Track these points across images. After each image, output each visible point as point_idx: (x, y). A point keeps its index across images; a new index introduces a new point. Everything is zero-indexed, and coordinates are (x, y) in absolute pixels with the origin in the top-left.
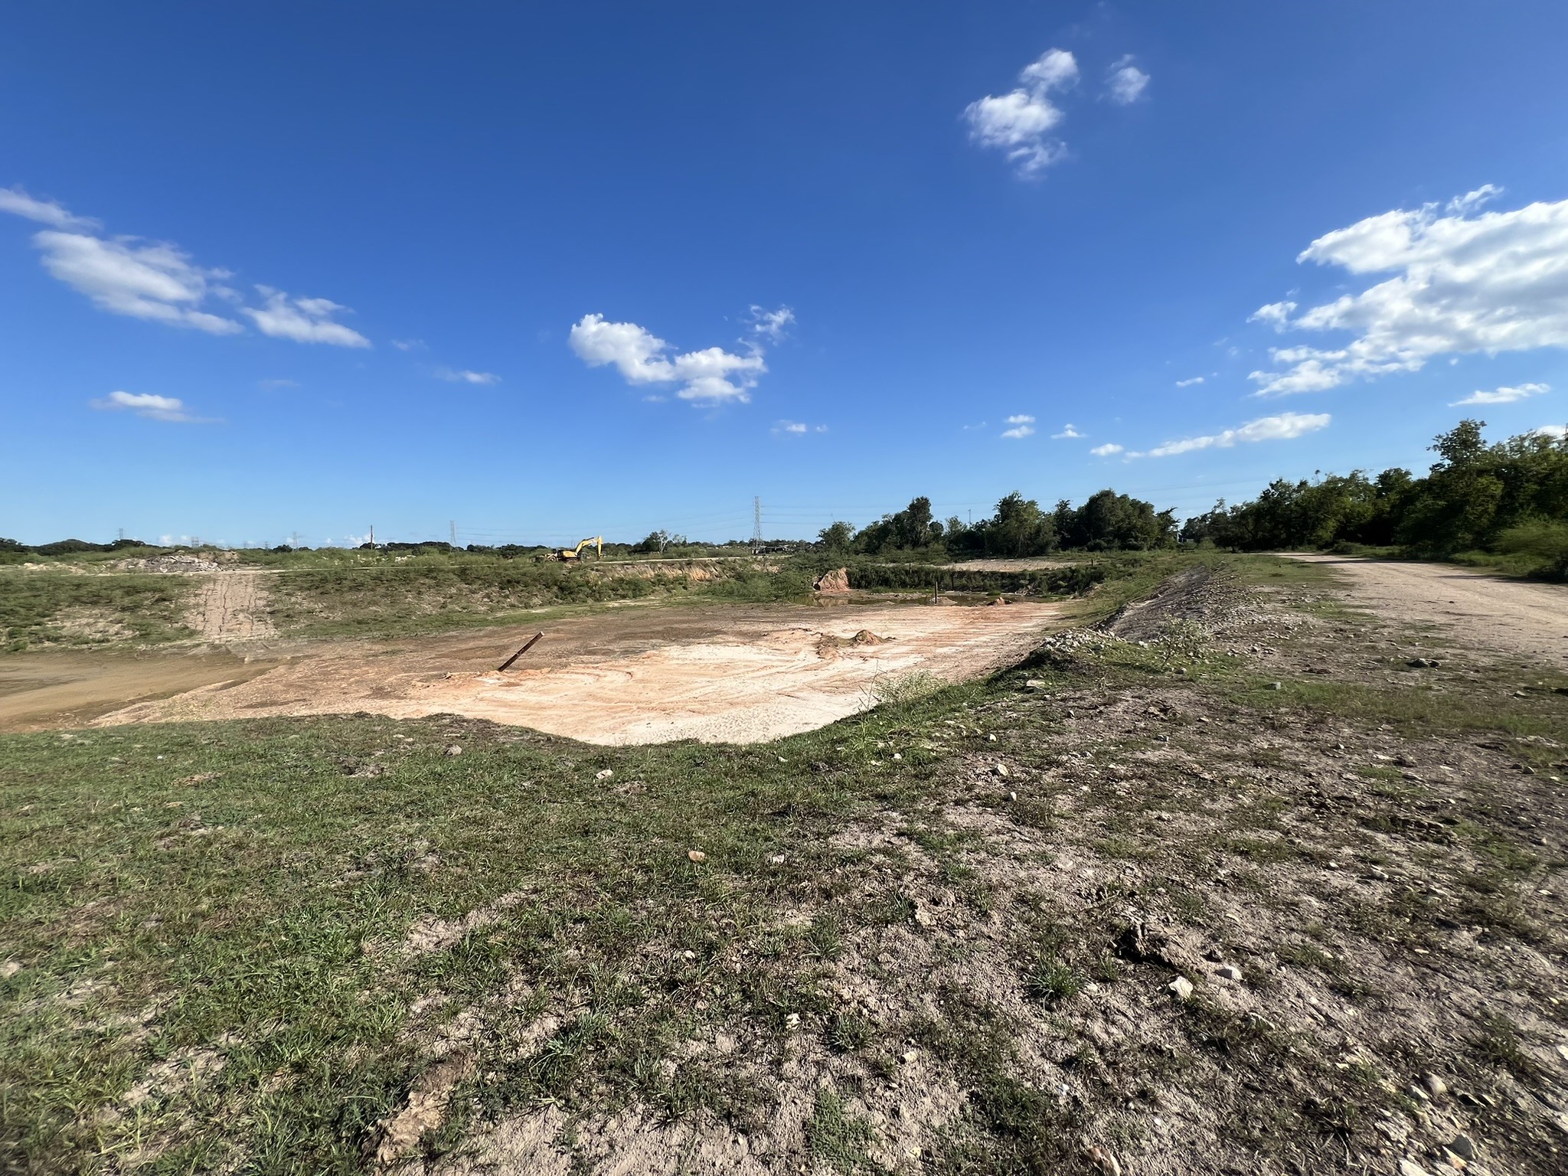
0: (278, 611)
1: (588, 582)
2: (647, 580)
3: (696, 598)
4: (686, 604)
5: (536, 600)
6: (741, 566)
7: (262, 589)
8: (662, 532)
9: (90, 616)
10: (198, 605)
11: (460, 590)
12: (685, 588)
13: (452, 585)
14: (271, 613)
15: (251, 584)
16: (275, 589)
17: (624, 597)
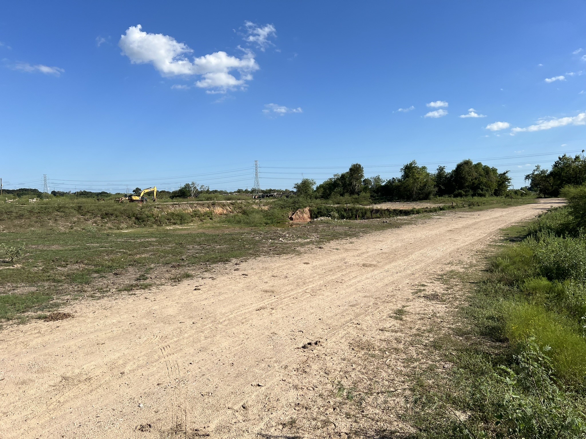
1: (153, 215)
2: (188, 213)
3: (218, 225)
4: (213, 228)
5: (123, 225)
6: (245, 206)
8: (193, 184)
11: (79, 219)
12: (211, 219)
13: (74, 216)
17: (175, 224)
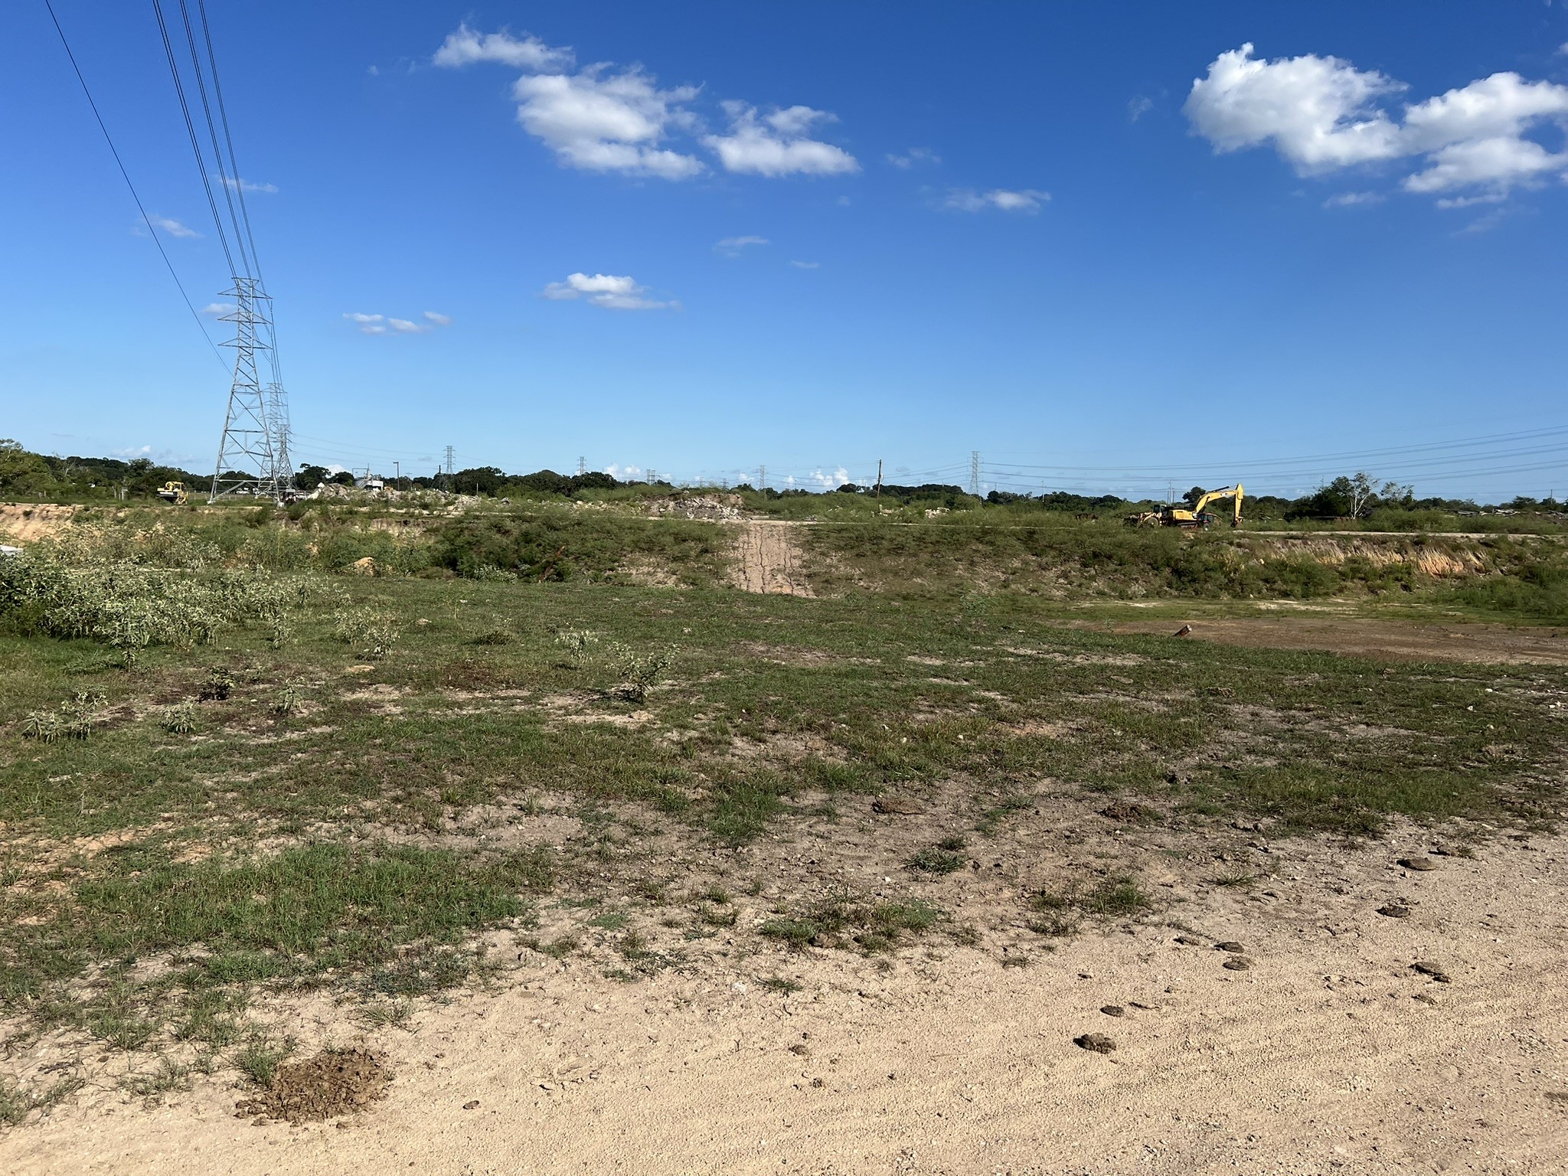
0: (815, 574)
1: (1223, 564)
2: (1331, 567)
3: (1430, 608)
4: (1408, 616)
5: (1136, 588)
6: (1536, 553)
7: (796, 546)
8: (1360, 478)
9: (649, 565)
10: (737, 560)
11: (1026, 563)
12: (1406, 588)
13: (1015, 556)
14: (809, 576)
15: (782, 538)
16: (808, 546)
17: (1285, 595)
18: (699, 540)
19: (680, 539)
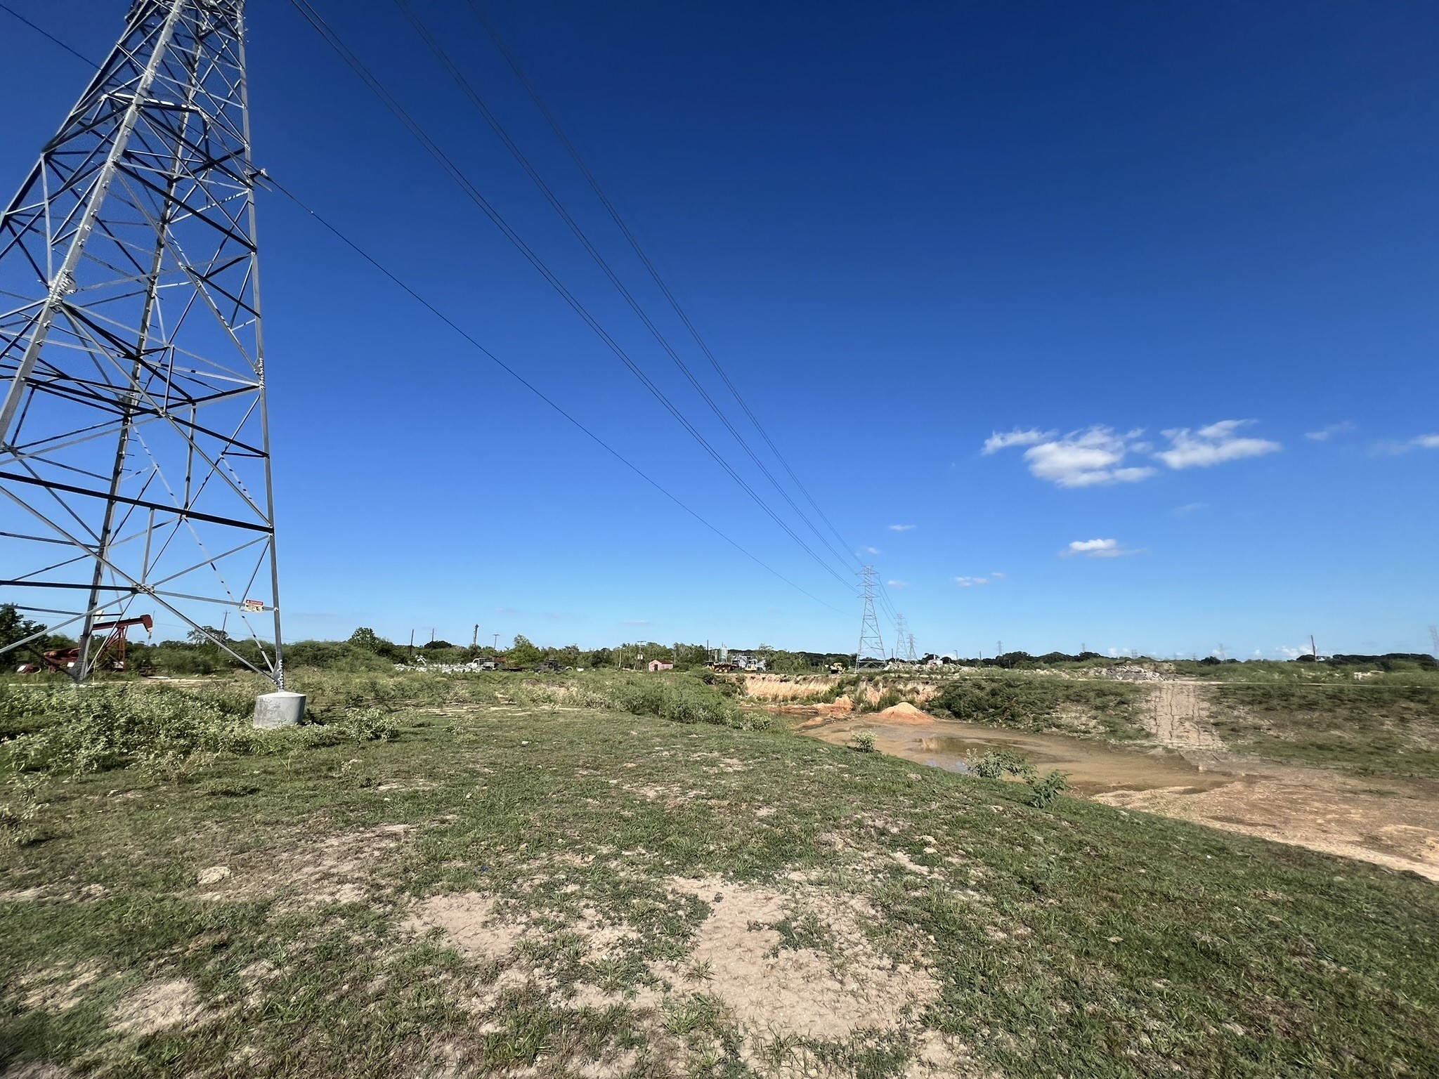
0: (1222, 724)
7: (1203, 700)
10: (1149, 710)
14: (1216, 725)
15: (1192, 694)
16: (1216, 700)
18: (1116, 694)
19: (1101, 693)
